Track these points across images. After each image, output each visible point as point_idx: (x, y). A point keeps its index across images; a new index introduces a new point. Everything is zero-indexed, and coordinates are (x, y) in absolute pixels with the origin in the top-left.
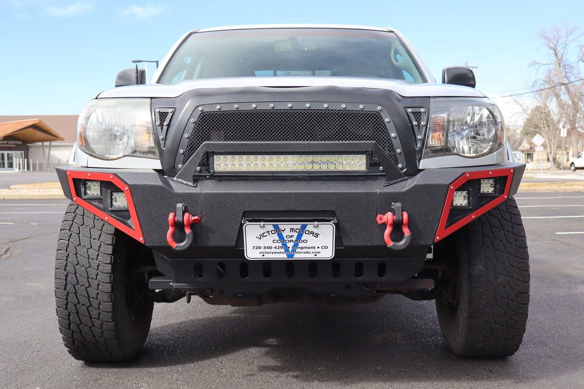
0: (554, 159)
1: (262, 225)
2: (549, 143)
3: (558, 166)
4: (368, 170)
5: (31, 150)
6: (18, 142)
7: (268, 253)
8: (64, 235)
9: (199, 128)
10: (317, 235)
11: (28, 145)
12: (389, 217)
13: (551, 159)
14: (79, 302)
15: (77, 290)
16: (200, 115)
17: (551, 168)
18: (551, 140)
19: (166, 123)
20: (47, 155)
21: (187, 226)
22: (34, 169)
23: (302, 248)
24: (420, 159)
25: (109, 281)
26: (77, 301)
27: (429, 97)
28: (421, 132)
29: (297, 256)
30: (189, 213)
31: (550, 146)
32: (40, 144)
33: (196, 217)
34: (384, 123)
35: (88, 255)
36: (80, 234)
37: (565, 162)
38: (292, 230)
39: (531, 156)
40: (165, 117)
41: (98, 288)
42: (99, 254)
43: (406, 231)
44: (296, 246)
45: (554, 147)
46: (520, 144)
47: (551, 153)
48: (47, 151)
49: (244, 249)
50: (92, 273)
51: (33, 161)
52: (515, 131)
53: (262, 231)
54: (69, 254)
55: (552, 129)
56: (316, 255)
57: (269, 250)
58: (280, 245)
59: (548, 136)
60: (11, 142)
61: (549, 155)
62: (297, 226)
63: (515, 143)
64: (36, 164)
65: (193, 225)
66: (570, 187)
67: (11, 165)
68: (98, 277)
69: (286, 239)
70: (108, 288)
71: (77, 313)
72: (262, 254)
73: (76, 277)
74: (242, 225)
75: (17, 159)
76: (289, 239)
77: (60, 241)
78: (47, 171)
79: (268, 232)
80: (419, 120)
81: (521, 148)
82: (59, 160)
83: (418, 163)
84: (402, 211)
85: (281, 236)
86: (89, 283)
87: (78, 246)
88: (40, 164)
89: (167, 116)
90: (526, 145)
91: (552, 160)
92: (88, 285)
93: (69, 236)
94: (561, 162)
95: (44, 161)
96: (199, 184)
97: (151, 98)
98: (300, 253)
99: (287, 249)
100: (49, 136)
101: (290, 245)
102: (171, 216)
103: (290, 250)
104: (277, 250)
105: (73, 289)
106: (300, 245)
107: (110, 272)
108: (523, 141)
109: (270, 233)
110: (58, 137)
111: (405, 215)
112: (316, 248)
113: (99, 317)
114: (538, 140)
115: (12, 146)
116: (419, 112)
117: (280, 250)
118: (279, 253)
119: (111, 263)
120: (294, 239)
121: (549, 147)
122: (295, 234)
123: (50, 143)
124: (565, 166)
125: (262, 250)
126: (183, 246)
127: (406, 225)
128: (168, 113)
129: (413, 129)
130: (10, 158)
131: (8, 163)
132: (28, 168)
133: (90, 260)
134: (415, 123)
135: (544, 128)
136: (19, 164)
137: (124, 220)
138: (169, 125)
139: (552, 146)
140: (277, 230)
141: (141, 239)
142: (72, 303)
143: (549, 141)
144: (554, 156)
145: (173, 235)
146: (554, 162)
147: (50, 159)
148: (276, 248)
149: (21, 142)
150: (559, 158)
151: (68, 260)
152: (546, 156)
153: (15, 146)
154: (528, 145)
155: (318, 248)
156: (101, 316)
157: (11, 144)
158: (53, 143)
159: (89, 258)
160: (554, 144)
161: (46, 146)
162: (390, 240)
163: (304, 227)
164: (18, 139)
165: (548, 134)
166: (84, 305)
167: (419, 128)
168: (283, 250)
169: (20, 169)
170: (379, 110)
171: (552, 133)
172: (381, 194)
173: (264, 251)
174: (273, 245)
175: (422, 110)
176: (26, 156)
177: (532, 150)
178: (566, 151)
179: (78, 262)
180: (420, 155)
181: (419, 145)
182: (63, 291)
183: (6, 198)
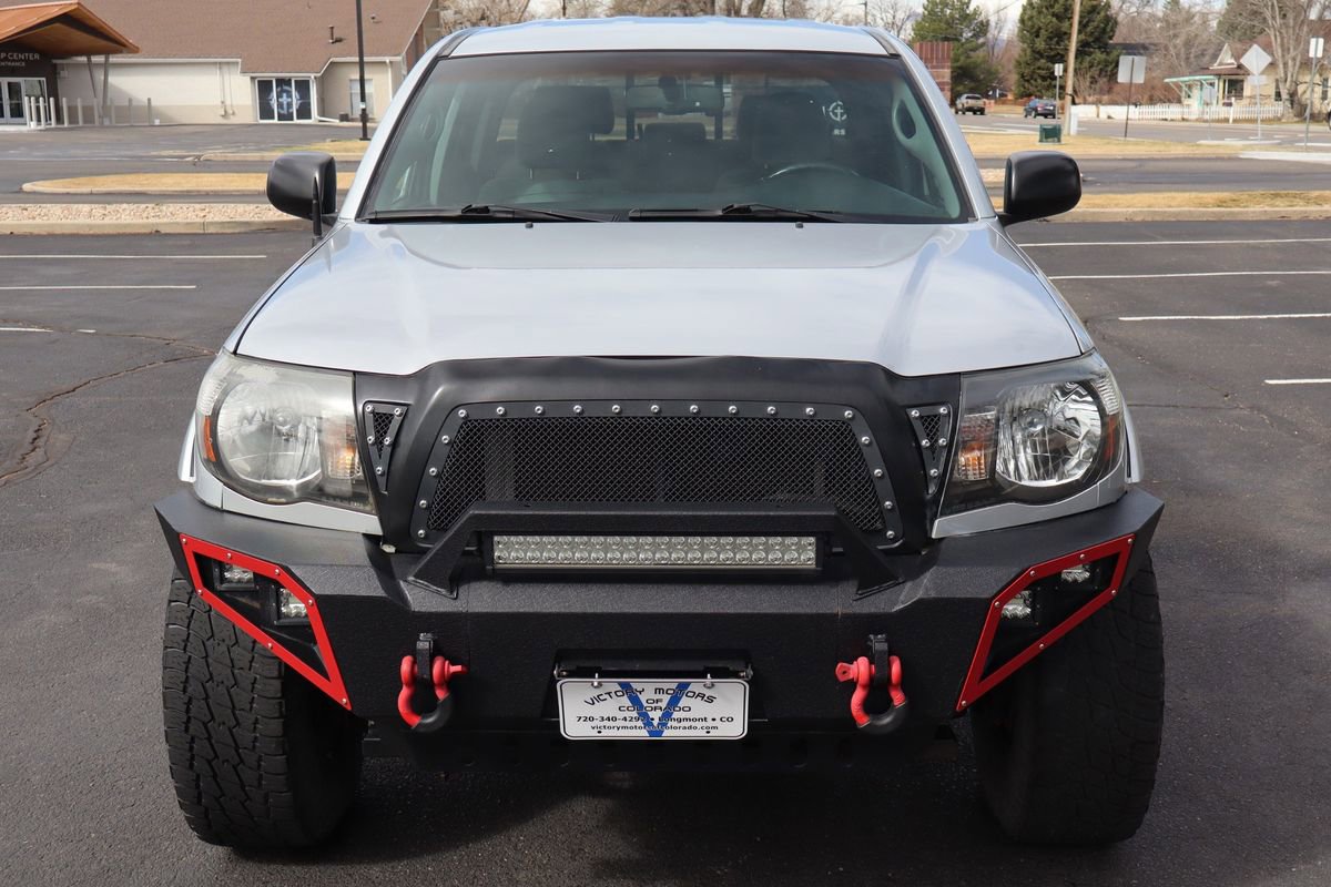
0: (1293, 95)
1: (596, 684)
2: (1283, 56)
3: (1301, 111)
4: (819, 569)
5: (64, 74)
6: (31, 55)
7: (609, 728)
8: (179, 615)
9: (461, 457)
10: (711, 700)
11: (55, 61)
12: (860, 668)
13: (1285, 96)
14: (216, 756)
15: (212, 733)
16: (461, 427)
17: (1283, 115)
18: (1289, 49)
19: (388, 441)
20: (100, 87)
21: (440, 685)
22: (73, 119)
23: (680, 720)
24: (935, 517)
25: (277, 715)
26: (212, 753)
27: (959, 373)
28: (939, 461)
29: (668, 734)
30: (443, 655)
31: (1285, 64)
32: (83, 59)
33: (458, 668)
34: (858, 446)
35: (232, 661)
36: (212, 613)
37: (1317, 103)
38: (658, 690)
39: (1238, 87)
40: (386, 425)
41: (255, 728)
42: (253, 657)
43: (898, 698)
44: (667, 716)
45: (1295, 65)
46: (1215, 57)
47: (1286, 80)
48: (100, 76)
49: (558, 722)
50: (242, 698)
51: (67, 102)
52: (1205, 22)
53: (596, 693)
54: (190, 657)
55: (1291, 22)
56: (708, 732)
57: (611, 723)
58: (635, 714)
59: (1282, 39)
60: (15, 55)
61: (1281, 86)
62: (671, 684)
63: (1203, 55)
64: (76, 107)
65: (451, 682)
66: (1318, 208)
67: (17, 112)
68: (255, 705)
69: (645, 705)
70: (275, 727)
71: (215, 776)
72: (596, 730)
73: (208, 705)
74: (553, 682)
75: (32, 99)
76: (653, 705)
77: (171, 627)
78: (102, 126)
79: (609, 693)
80: (935, 434)
81: (1215, 66)
82: (130, 100)
83: (928, 527)
84: (889, 655)
85: (636, 702)
86: (236, 719)
87: (208, 639)
88: (84, 108)
89: (390, 422)
90: (1226, 60)
91: (1288, 97)
92: (235, 723)
93: (187, 617)
94: (1309, 102)
95: (96, 103)
96: (463, 590)
97: (355, 373)
98: (675, 728)
99: (648, 722)
100: (102, 43)
101: (656, 715)
102: (405, 665)
103: (655, 723)
104: (628, 724)
105: (204, 731)
106: (676, 715)
107: (279, 695)
108: (1221, 50)
109: (613, 694)
110: (124, 46)
111: (896, 668)
112: (709, 720)
113: (260, 784)
114: (1255, 59)
115: (18, 64)
116: (935, 416)
117: (633, 724)
118: (631, 728)
119: (279, 677)
120: (663, 705)
121: (1281, 66)
122: (666, 698)
123: (107, 59)
124: (1316, 112)
125: (594, 723)
126: (431, 724)
127: (895, 687)
128: (392, 415)
129: (921, 454)
130: (14, 90)
131: (11, 105)
132: (59, 119)
133: (236, 671)
134: (925, 443)
135: (1274, 18)
136: (38, 108)
137: (307, 644)
138: (395, 444)
139: (1290, 63)
140: (626, 688)
141: (344, 700)
142: (202, 757)
143: (1283, 51)
144: (1293, 88)
145: (411, 701)
146: (1292, 103)
147: (109, 95)
148: (625, 719)
149: (37, 56)
150: (1305, 92)
151: (190, 670)
152: (1274, 85)
153: (23, 64)
154: (1233, 61)
155: (714, 720)
156: (264, 782)
157: (14, 60)
158: (113, 59)
159: (233, 666)
160: (1294, 59)
161: (98, 65)
162: (861, 713)
163: (683, 687)
164: (32, 50)
165: (1281, 33)
166: (227, 761)
167: (933, 453)
168: (640, 723)
169: (39, 120)
170: (850, 419)
171: (1291, 31)
172: (846, 616)
173: (602, 724)
174: (620, 715)
175: (942, 410)
176: (53, 91)
177: (1242, 72)
178: (1321, 75)
179: (211, 674)
180: (935, 509)
181: (932, 490)
182: (184, 734)
183: (15, 232)
